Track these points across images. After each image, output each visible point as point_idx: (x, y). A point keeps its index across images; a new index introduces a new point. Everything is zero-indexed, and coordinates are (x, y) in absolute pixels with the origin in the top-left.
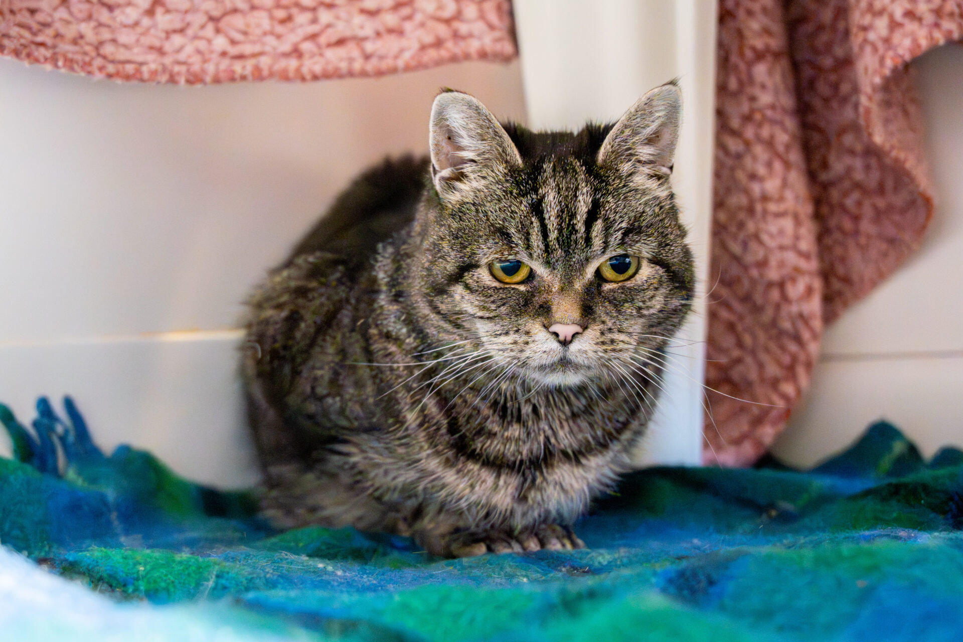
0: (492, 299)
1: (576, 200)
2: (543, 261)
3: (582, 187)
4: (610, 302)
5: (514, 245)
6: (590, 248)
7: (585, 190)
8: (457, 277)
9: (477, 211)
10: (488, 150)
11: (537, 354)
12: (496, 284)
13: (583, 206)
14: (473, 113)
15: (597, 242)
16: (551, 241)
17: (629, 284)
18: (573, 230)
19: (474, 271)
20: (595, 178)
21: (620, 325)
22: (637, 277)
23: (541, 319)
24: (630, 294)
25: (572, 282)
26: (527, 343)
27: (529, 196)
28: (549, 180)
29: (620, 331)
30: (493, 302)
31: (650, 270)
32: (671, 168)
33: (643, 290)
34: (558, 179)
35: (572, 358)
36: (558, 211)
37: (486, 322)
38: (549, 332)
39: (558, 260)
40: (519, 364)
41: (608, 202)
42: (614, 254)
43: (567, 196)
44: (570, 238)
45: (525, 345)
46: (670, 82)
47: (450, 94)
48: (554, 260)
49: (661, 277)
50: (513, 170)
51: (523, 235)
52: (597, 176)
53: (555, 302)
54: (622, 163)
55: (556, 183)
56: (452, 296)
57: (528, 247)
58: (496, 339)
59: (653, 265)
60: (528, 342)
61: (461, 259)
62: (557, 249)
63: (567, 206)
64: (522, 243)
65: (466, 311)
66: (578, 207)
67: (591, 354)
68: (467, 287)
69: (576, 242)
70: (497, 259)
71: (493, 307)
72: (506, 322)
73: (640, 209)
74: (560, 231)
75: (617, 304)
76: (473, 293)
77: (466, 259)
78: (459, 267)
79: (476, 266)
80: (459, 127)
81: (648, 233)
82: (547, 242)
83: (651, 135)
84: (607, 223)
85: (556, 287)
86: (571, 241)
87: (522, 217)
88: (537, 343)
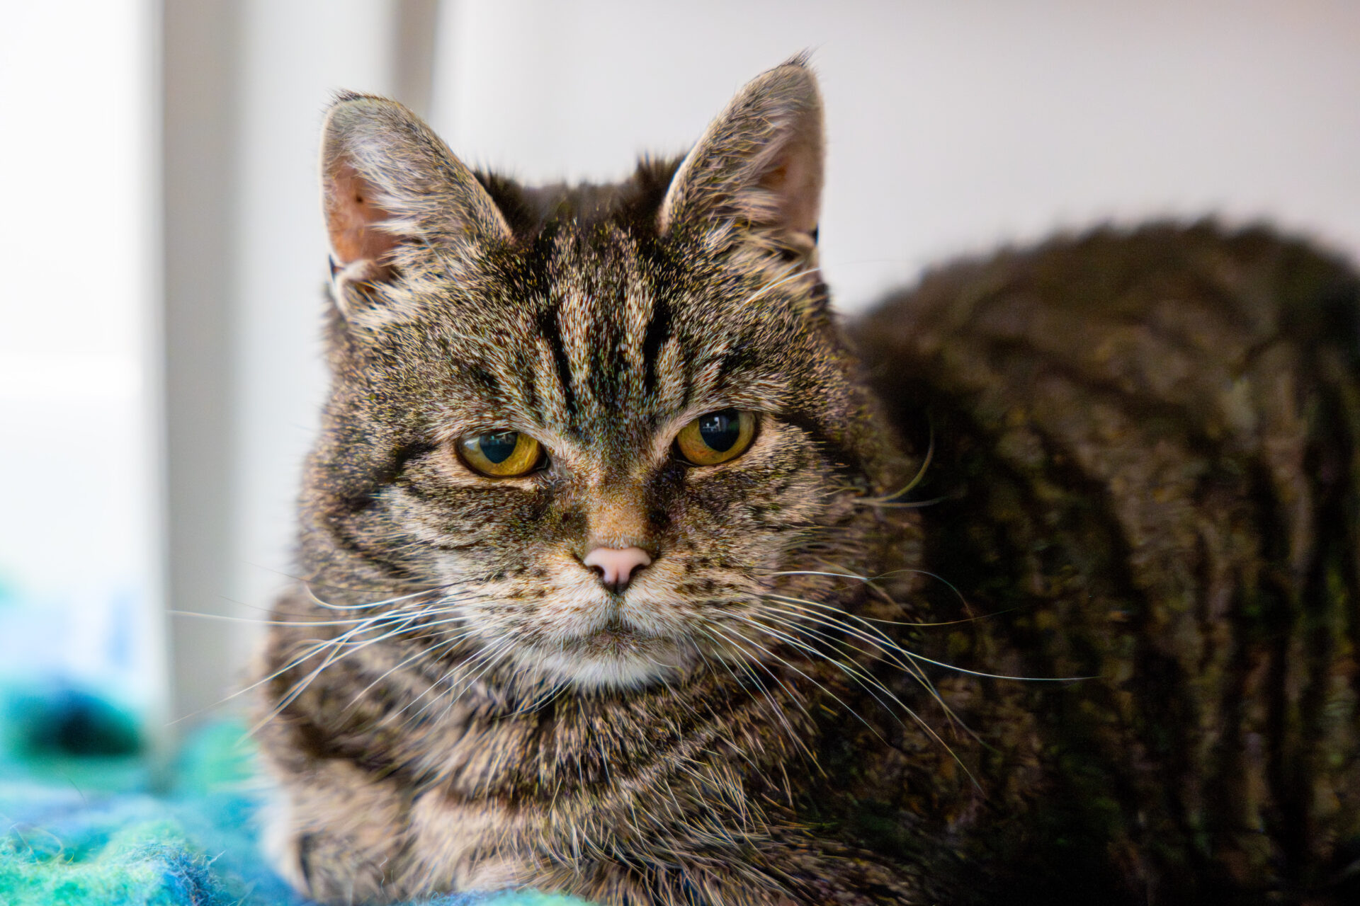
0: (465, 510)
1: (624, 304)
2: (565, 427)
3: (634, 280)
4: (701, 503)
5: (503, 400)
6: (657, 396)
7: (638, 286)
8: (392, 472)
9: (424, 340)
10: (440, 214)
11: (561, 615)
12: (472, 481)
13: (637, 316)
14: (402, 139)
15: (670, 385)
16: (577, 387)
17: (735, 467)
18: (620, 361)
19: (424, 457)
20: (656, 261)
21: (725, 551)
22: (755, 452)
23: (569, 542)
24: (740, 485)
25: (625, 465)
26: (541, 594)
27: (531, 300)
28: (570, 268)
29: (725, 566)
30: (468, 516)
31: (779, 436)
32: (815, 234)
33: (766, 477)
34: (588, 267)
35: (631, 619)
36: (588, 328)
37: (456, 556)
38: (585, 567)
39: (594, 423)
40: (525, 635)
41: (684, 305)
42: (705, 408)
43: (607, 299)
44: (616, 379)
45: (539, 599)
46: (792, 60)
47: (354, 102)
48: (586, 424)
49: (802, 448)
50: (497, 251)
51: (521, 378)
52: (660, 257)
53: (594, 508)
54: (707, 227)
55: (583, 273)
56: (384, 510)
57: (533, 401)
58: (478, 587)
59: (782, 425)
60: (543, 592)
61: (398, 437)
62: (590, 401)
63: (607, 318)
64: (519, 395)
65: (415, 536)
66: (628, 319)
67: (668, 612)
68: (413, 490)
69: (627, 385)
70: (472, 429)
71: (468, 525)
72: (496, 555)
73: (751, 318)
74: (595, 364)
75: (715, 507)
76: (426, 500)
77: (406, 434)
78: (395, 453)
79: (431, 447)
80: (377, 170)
81: (770, 365)
82: (570, 389)
83: (765, 168)
84: (687, 346)
85: (595, 478)
86: (618, 384)
87: (520, 342)
88: (561, 592)
